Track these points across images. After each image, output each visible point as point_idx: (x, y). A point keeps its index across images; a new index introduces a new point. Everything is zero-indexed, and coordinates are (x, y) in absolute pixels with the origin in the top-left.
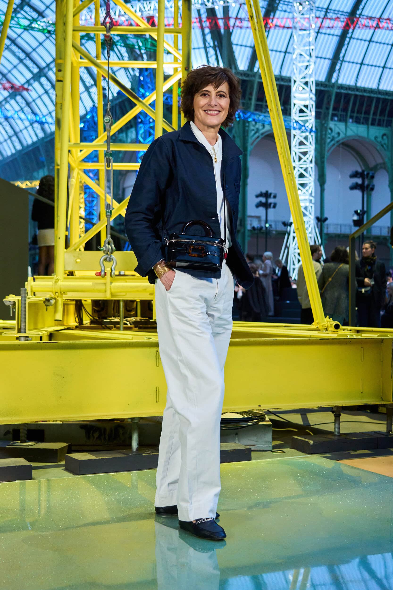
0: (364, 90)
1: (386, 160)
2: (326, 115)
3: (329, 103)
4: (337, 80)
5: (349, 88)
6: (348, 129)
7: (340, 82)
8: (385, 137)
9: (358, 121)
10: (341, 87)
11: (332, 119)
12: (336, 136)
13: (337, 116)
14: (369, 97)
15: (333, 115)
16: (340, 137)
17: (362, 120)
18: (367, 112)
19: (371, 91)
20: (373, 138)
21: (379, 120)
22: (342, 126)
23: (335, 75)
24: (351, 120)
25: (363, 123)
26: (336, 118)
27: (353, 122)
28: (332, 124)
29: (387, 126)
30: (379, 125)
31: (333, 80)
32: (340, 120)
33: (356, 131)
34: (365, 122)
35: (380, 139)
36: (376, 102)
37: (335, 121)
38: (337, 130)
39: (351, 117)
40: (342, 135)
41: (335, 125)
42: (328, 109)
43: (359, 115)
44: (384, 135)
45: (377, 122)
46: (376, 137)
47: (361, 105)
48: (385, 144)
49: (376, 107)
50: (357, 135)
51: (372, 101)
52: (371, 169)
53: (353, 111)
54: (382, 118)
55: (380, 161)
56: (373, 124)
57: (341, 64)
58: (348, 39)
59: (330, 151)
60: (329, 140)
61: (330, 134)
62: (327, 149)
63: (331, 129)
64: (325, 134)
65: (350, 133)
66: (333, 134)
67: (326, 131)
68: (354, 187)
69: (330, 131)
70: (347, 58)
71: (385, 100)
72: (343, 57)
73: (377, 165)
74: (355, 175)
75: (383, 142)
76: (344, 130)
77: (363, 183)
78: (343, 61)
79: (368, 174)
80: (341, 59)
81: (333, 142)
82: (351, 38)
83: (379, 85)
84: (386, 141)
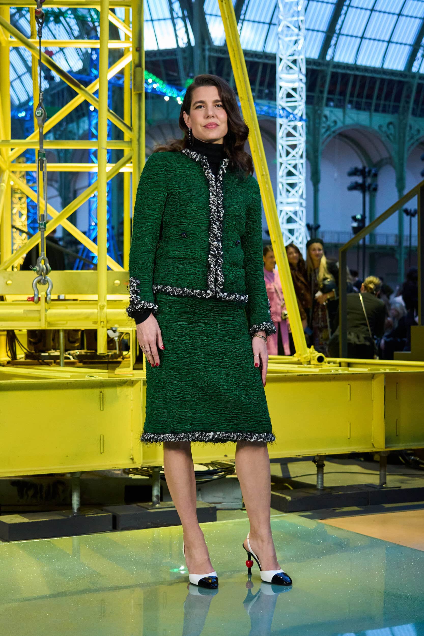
0: (366, 69)
1: (393, 154)
2: (320, 99)
3: (323, 85)
4: (333, 57)
5: (347, 66)
6: (347, 118)
7: (336, 59)
8: (391, 126)
9: (358, 107)
10: (339, 65)
11: (327, 105)
12: (332, 125)
13: (333, 101)
14: (372, 78)
15: (329, 100)
16: (337, 126)
17: (363, 106)
18: (369, 96)
19: (374, 70)
20: (376, 128)
21: (384, 106)
22: (339, 113)
23: (330, 51)
24: (349, 106)
25: (364, 110)
26: (332, 104)
27: (352, 107)
28: (327, 111)
29: (393, 113)
30: (384, 111)
31: (328, 58)
32: (336, 106)
33: (355, 119)
34: (367, 108)
35: (384, 129)
36: (381, 83)
37: (330, 106)
38: (334, 118)
39: (351, 102)
40: (339, 124)
41: (331, 112)
42: (322, 92)
43: (359, 100)
44: (390, 123)
45: (381, 108)
46: (380, 127)
47: (363, 87)
48: (391, 134)
49: (381, 90)
50: (357, 124)
51: (375, 83)
52: (375, 165)
53: (352, 95)
54: (387, 103)
55: (385, 155)
56: (376, 110)
57: (338, 38)
58: (345, 8)
59: (326, 143)
60: (323, 130)
61: (324, 123)
62: (321, 141)
63: (326, 117)
64: (319, 124)
65: (349, 121)
66: (328, 123)
67: (320, 118)
68: (354, 187)
69: (324, 119)
70: (344, 31)
71: (391, 81)
72: (340, 29)
73: (382, 160)
74: (354, 172)
75: (389, 133)
76: (342, 118)
77: (364, 182)
78: (339, 34)
79: (370, 171)
80: (337, 31)
81: (328, 133)
82: (349, 6)
83: (383, 64)
84: (392, 131)
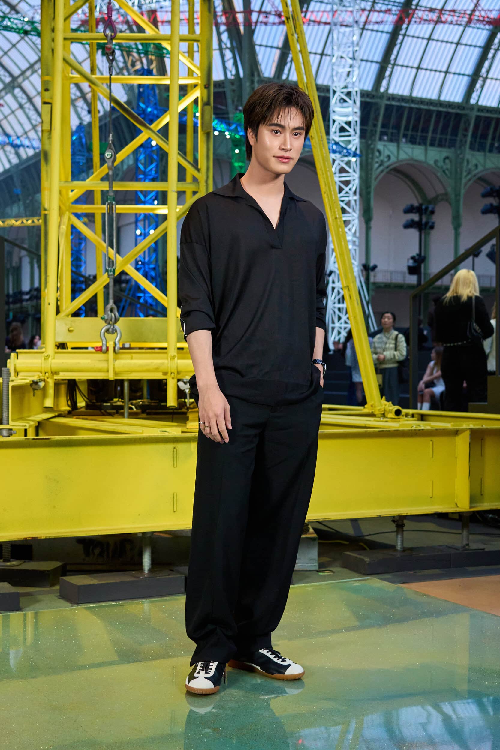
0: (421, 101)
1: (449, 189)
2: (373, 133)
3: (376, 119)
4: (387, 89)
5: (402, 99)
6: (401, 152)
7: (391, 91)
8: (447, 161)
9: (413, 141)
10: (393, 97)
11: (380, 139)
12: (386, 159)
13: (387, 135)
14: (428, 111)
15: (382, 134)
16: (391, 161)
17: (418, 140)
18: (425, 130)
19: (430, 102)
20: (432, 162)
21: (441, 140)
22: (392, 147)
23: (384, 83)
24: (404, 140)
25: (419, 144)
26: (385, 138)
27: (406, 141)
28: (380, 146)
29: (450, 147)
30: (440, 145)
31: (382, 90)
32: (391, 140)
33: (410, 154)
34: (423, 142)
35: (441, 164)
36: (437, 115)
37: (384, 141)
38: (387, 153)
39: (405, 136)
40: (393, 159)
41: (385, 145)
42: (375, 125)
43: (414, 133)
44: (447, 158)
45: (437, 142)
46: (436, 162)
47: (418, 120)
48: (447, 169)
49: (437, 123)
50: (412, 159)
51: (431, 116)
52: (430, 202)
53: (407, 128)
54: (444, 137)
55: (440, 191)
56: (432, 145)
57: (393, 69)
58: (401, 37)
59: (378, 179)
60: (376, 165)
61: (378, 157)
62: (374, 176)
63: (379, 151)
64: (372, 158)
65: (403, 156)
66: (382, 158)
67: (373, 153)
68: (409, 225)
69: (377, 154)
70: (400, 61)
71: (447, 114)
72: (396, 59)
73: (438, 196)
74: (409, 210)
75: (445, 167)
76: (396, 153)
77: (421, 219)
78: (394, 65)
79: (427, 209)
80: (392, 62)
81: (381, 168)
82: (405, 35)
83: (440, 96)
84: (449, 166)
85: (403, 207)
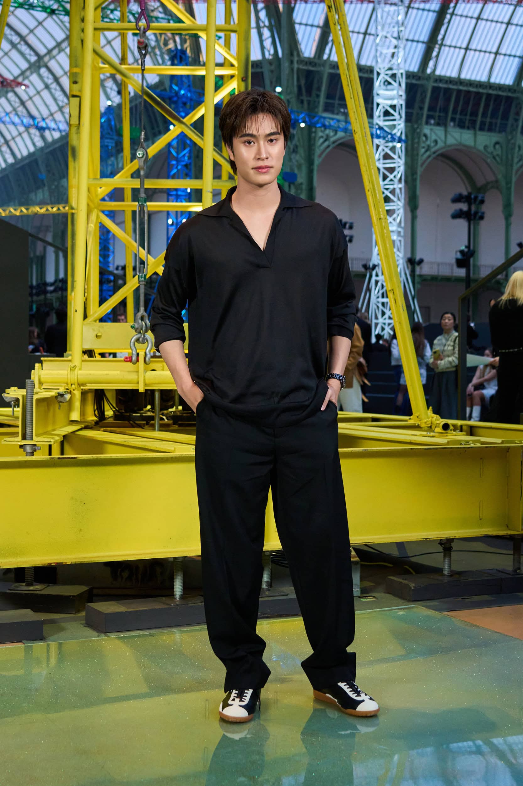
0: (471, 83)
1: (500, 177)
2: (419, 117)
3: (423, 101)
4: (434, 70)
5: (450, 80)
6: (449, 137)
7: (438, 73)
8: (497, 147)
9: (461, 125)
10: (440, 79)
11: (427, 123)
12: (432, 144)
13: (434, 119)
14: (477, 93)
15: (429, 117)
16: (438, 146)
17: (467, 124)
18: (474, 114)
19: (480, 84)
20: (481, 148)
21: (491, 124)
22: (440, 131)
23: (431, 64)
24: (452, 124)
25: (468, 128)
26: (432, 121)
27: (454, 126)
28: (427, 130)
29: (500, 132)
30: (490, 130)
31: (429, 71)
32: (438, 124)
33: (459, 139)
34: (472, 126)
35: (491, 149)
36: (487, 98)
37: (431, 124)
38: (434, 137)
39: (453, 120)
40: (440, 144)
41: (431, 130)
42: (421, 108)
43: (463, 117)
44: (497, 143)
45: (487, 127)
46: (486, 147)
47: (466, 103)
48: (498, 155)
49: (487, 106)
50: (460, 144)
51: (480, 99)
52: (479, 190)
53: (455, 111)
54: (494, 121)
55: (491, 178)
56: (481, 129)
57: (440, 49)
58: (448, 16)
59: (425, 166)
60: (423, 150)
61: (424, 142)
62: (420, 162)
63: (425, 136)
64: (418, 143)
65: (451, 141)
66: (428, 143)
67: (419, 138)
68: (457, 215)
69: (424, 138)
70: (448, 42)
71: (498, 96)
72: (443, 39)
73: (488, 183)
74: (458, 199)
75: (495, 153)
76: (443, 137)
77: (470, 209)
78: (441, 45)
79: (476, 198)
80: (439, 42)
81: (428, 153)
82: (452, 14)
83: (490, 77)
84: (499, 152)
85: (451, 196)
